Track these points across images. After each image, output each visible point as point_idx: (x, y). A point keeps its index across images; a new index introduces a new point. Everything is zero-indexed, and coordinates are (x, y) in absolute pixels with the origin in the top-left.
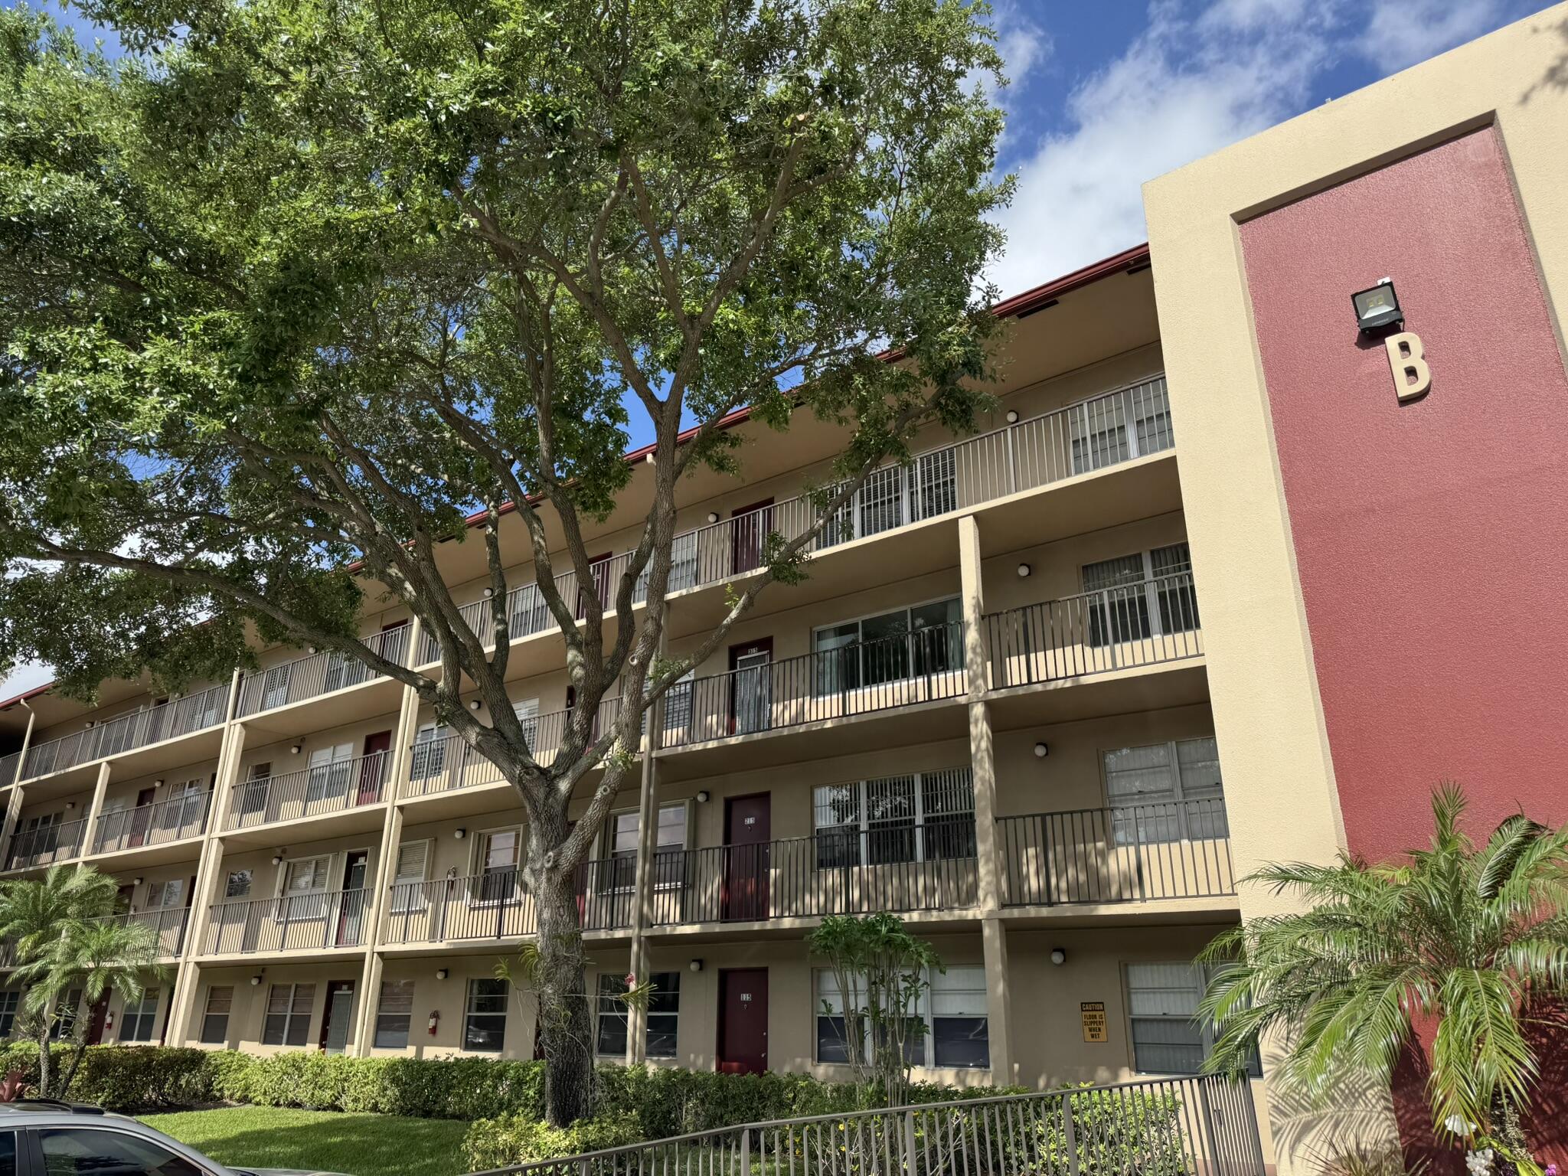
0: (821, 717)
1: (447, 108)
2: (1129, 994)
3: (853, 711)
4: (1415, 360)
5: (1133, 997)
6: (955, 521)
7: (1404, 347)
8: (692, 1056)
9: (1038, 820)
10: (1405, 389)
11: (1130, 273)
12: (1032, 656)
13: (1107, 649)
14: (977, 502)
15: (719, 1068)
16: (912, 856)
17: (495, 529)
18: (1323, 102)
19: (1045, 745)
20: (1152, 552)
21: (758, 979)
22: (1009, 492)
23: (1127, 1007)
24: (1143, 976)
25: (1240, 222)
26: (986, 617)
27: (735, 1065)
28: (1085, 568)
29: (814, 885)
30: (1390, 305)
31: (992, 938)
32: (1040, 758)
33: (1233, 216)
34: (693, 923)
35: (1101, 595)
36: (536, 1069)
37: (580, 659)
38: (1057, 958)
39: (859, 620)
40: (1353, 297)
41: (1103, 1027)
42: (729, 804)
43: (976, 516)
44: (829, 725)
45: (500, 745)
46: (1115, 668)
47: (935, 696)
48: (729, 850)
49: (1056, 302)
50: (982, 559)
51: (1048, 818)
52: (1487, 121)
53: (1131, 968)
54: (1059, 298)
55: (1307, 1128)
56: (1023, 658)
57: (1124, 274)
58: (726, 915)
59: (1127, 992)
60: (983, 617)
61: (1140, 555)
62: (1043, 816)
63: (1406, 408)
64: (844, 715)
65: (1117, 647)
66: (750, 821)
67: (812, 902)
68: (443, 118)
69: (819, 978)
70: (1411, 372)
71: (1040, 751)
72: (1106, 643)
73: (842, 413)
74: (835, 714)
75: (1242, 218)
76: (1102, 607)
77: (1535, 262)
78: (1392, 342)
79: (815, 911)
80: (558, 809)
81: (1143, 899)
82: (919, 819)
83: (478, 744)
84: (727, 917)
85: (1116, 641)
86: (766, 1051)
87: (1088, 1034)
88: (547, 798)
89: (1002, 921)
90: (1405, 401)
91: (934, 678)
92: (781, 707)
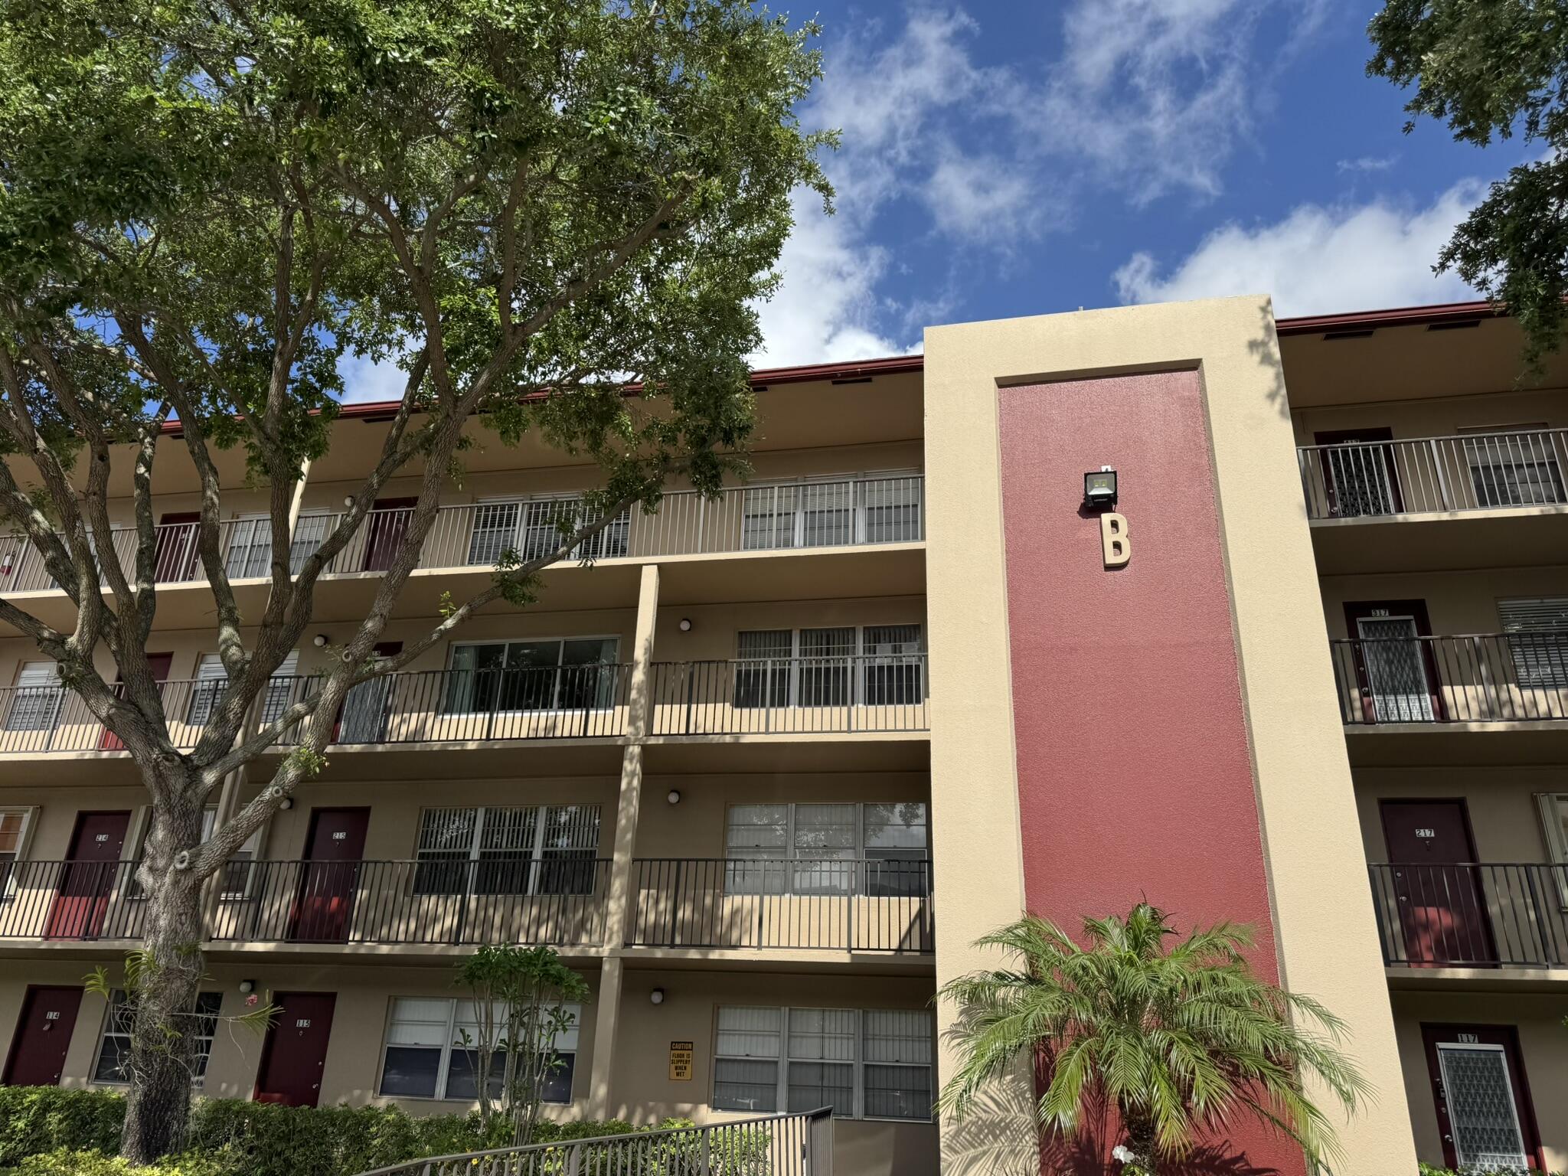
0: (460, 737)
1: (385, 52)
2: (717, 1034)
3: (498, 736)
4: (1121, 537)
5: (720, 1038)
6: (639, 567)
7: (1114, 524)
8: (224, 1086)
9: (674, 864)
10: (1112, 558)
11: (834, 383)
12: (694, 707)
13: (763, 711)
14: (663, 553)
15: (255, 1098)
16: (523, 890)
17: (148, 470)
18: (1077, 310)
19: (679, 793)
20: (801, 631)
21: (322, 1006)
22: (695, 552)
23: (714, 1046)
24: (733, 1019)
25: (1000, 386)
26: (653, 664)
27: (277, 1096)
28: (741, 633)
29: (406, 910)
30: (1110, 489)
31: (611, 973)
32: (671, 804)
33: (997, 380)
34: (265, 940)
35: (765, 663)
36: (34, 1097)
37: (237, 639)
38: (657, 998)
39: (507, 642)
40: (1086, 475)
41: (689, 1066)
42: (316, 814)
43: (661, 567)
44: (471, 746)
45: (136, 722)
46: (767, 732)
47: (590, 733)
48: (307, 865)
49: (765, 389)
50: (659, 606)
51: (684, 864)
52: (1193, 365)
53: (721, 1011)
54: (769, 387)
55: (974, 1160)
56: (685, 707)
57: (829, 382)
58: (294, 933)
59: (715, 1033)
60: (652, 664)
61: (790, 632)
62: (679, 861)
63: (1108, 573)
64: (488, 739)
65: (772, 711)
66: (340, 836)
67: (402, 929)
68: (378, 61)
69: (395, 1005)
70: (1117, 546)
71: (673, 798)
72: (763, 705)
73: (574, 444)
74: (477, 736)
75: (1003, 383)
76: (765, 672)
77: (1215, 483)
78: (1106, 518)
79: (401, 937)
80: (196, 804)
81: (760, 947)
82: (537, 854)
83: (109, 717)
84: (294, 936)
85: (772, 705)
86: (319, 1081)
87: (674, 1072)
88: (185, 790)
89: (622, 959)
90: (1109, 568)
91: (592, 713)
92: (397, 720)
